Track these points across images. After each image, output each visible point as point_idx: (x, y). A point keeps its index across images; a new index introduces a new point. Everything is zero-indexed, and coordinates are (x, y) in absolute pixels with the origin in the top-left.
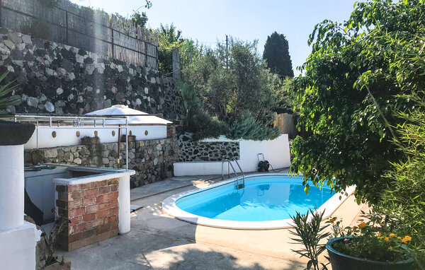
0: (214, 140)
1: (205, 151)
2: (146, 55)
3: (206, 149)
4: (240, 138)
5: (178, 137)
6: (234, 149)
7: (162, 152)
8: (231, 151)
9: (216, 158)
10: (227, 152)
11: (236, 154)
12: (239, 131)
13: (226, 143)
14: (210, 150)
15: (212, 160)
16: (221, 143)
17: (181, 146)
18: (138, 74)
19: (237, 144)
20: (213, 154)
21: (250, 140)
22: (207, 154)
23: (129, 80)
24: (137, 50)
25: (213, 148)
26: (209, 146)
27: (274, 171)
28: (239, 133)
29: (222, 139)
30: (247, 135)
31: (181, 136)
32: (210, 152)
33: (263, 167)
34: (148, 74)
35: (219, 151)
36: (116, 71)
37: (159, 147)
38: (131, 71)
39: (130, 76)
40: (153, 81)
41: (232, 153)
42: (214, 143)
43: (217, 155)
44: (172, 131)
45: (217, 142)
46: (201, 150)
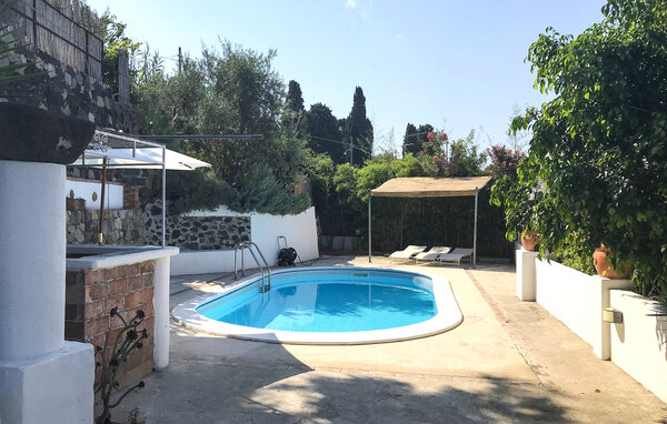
0: (208, 214)
1: (192, 234)
2: (87, 55)
3: (195, 230)
4: (251, 210)
5: (143, 207)
6: (242, 229)
7: (122, 233)
8: (236, 232)
9: (211, 244)
10: (231, 235)
11: (246, 238)
12: (255, 198)
13: (228, 219)
14: (201, 231)
15: (205, 248)
16: (220, 218)
17: (149, 224)
18: (78, 86)
19: (247, 220)
20: (206, 238)
21: (267, 215)
22: (196, 239)
23: (65, 96)
24: (72, 41)
25: (205, 228)
26: (198, 223)
27: (303, 264)
28: (253, 202)
29: (222, 211)
30: (265, 204)
31: (149, 206)
32: (201, 235)
33: (286, 258)
34: (93, 89)
35: (216, 232)
36: (45, 73)
37: (118, 224)
38: (68, 79)
39: (67, 87)
40: (100, 102)
41: (237, 236)
42: (207, 219)
43: (212, 240)
44: (134, 196)
45: (213, 218)
46: (185, 230)
